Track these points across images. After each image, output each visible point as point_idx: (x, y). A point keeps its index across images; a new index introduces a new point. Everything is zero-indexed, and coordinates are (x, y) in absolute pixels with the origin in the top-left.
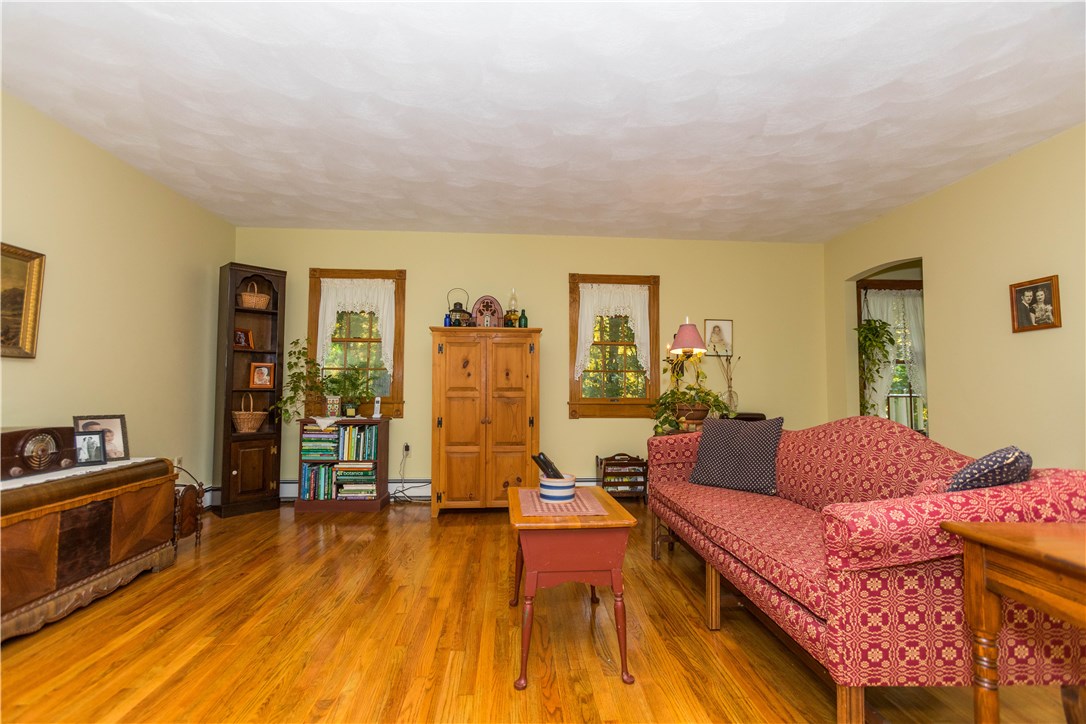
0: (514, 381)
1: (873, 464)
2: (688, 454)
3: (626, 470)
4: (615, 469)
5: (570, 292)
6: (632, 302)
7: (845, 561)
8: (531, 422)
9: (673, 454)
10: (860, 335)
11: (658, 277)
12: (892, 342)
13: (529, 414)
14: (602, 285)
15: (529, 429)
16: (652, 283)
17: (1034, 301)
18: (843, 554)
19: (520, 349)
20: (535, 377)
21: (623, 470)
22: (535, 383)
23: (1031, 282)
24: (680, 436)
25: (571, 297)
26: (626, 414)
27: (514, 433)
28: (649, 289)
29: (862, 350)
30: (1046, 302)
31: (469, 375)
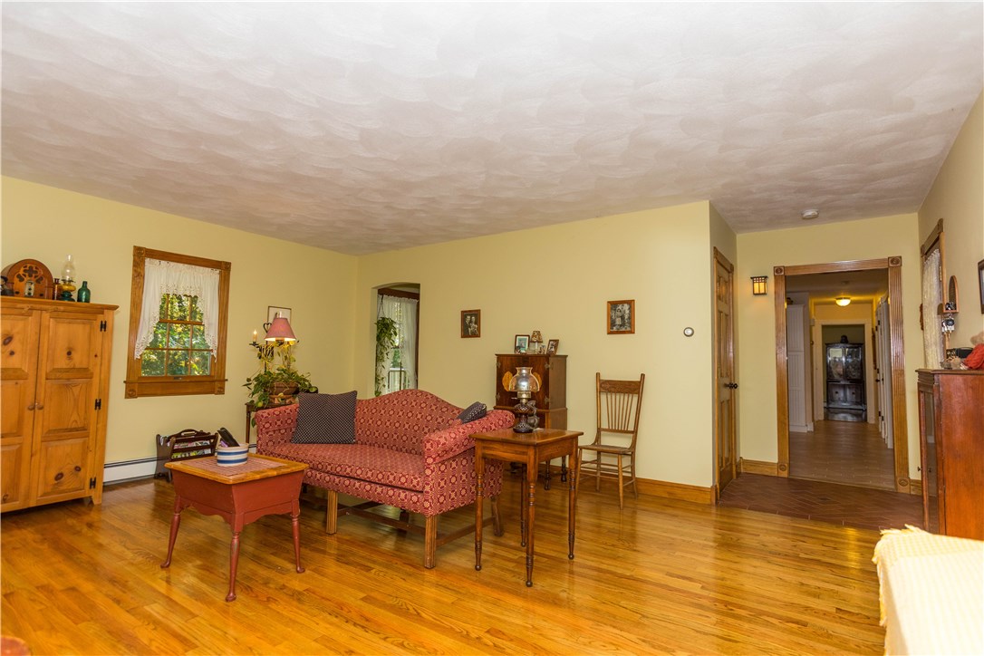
0: (79, 359)
1: (419, 416)
2: (289, 421)
3: (194, 444)
4: (182, 446)
5: (134, 266)
6: (203, 283)
7: (434, 459)
8: (98, 404)
9: (279, 423)
10: (378, 328)
11: (230, 264)
12: (396, 334)
13: (95, 397)
14: (172, 264)
15: (94, 412)
16: (224, 268)
17: (471, 322)
18: (434, 456)
19: (88, 327)
20: (106, 356)
21: (190, 445)
22: (105, 362)
23: (470, 311)
24: (271, 410)
25: (135, 271)
26: (190, 391)
27: (75, 417)
28: (220, 273)
29: (379, 338)
30: (476, 323)
31: (12, 353)
